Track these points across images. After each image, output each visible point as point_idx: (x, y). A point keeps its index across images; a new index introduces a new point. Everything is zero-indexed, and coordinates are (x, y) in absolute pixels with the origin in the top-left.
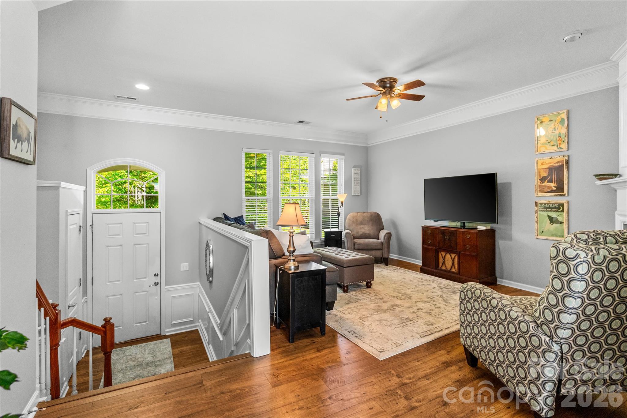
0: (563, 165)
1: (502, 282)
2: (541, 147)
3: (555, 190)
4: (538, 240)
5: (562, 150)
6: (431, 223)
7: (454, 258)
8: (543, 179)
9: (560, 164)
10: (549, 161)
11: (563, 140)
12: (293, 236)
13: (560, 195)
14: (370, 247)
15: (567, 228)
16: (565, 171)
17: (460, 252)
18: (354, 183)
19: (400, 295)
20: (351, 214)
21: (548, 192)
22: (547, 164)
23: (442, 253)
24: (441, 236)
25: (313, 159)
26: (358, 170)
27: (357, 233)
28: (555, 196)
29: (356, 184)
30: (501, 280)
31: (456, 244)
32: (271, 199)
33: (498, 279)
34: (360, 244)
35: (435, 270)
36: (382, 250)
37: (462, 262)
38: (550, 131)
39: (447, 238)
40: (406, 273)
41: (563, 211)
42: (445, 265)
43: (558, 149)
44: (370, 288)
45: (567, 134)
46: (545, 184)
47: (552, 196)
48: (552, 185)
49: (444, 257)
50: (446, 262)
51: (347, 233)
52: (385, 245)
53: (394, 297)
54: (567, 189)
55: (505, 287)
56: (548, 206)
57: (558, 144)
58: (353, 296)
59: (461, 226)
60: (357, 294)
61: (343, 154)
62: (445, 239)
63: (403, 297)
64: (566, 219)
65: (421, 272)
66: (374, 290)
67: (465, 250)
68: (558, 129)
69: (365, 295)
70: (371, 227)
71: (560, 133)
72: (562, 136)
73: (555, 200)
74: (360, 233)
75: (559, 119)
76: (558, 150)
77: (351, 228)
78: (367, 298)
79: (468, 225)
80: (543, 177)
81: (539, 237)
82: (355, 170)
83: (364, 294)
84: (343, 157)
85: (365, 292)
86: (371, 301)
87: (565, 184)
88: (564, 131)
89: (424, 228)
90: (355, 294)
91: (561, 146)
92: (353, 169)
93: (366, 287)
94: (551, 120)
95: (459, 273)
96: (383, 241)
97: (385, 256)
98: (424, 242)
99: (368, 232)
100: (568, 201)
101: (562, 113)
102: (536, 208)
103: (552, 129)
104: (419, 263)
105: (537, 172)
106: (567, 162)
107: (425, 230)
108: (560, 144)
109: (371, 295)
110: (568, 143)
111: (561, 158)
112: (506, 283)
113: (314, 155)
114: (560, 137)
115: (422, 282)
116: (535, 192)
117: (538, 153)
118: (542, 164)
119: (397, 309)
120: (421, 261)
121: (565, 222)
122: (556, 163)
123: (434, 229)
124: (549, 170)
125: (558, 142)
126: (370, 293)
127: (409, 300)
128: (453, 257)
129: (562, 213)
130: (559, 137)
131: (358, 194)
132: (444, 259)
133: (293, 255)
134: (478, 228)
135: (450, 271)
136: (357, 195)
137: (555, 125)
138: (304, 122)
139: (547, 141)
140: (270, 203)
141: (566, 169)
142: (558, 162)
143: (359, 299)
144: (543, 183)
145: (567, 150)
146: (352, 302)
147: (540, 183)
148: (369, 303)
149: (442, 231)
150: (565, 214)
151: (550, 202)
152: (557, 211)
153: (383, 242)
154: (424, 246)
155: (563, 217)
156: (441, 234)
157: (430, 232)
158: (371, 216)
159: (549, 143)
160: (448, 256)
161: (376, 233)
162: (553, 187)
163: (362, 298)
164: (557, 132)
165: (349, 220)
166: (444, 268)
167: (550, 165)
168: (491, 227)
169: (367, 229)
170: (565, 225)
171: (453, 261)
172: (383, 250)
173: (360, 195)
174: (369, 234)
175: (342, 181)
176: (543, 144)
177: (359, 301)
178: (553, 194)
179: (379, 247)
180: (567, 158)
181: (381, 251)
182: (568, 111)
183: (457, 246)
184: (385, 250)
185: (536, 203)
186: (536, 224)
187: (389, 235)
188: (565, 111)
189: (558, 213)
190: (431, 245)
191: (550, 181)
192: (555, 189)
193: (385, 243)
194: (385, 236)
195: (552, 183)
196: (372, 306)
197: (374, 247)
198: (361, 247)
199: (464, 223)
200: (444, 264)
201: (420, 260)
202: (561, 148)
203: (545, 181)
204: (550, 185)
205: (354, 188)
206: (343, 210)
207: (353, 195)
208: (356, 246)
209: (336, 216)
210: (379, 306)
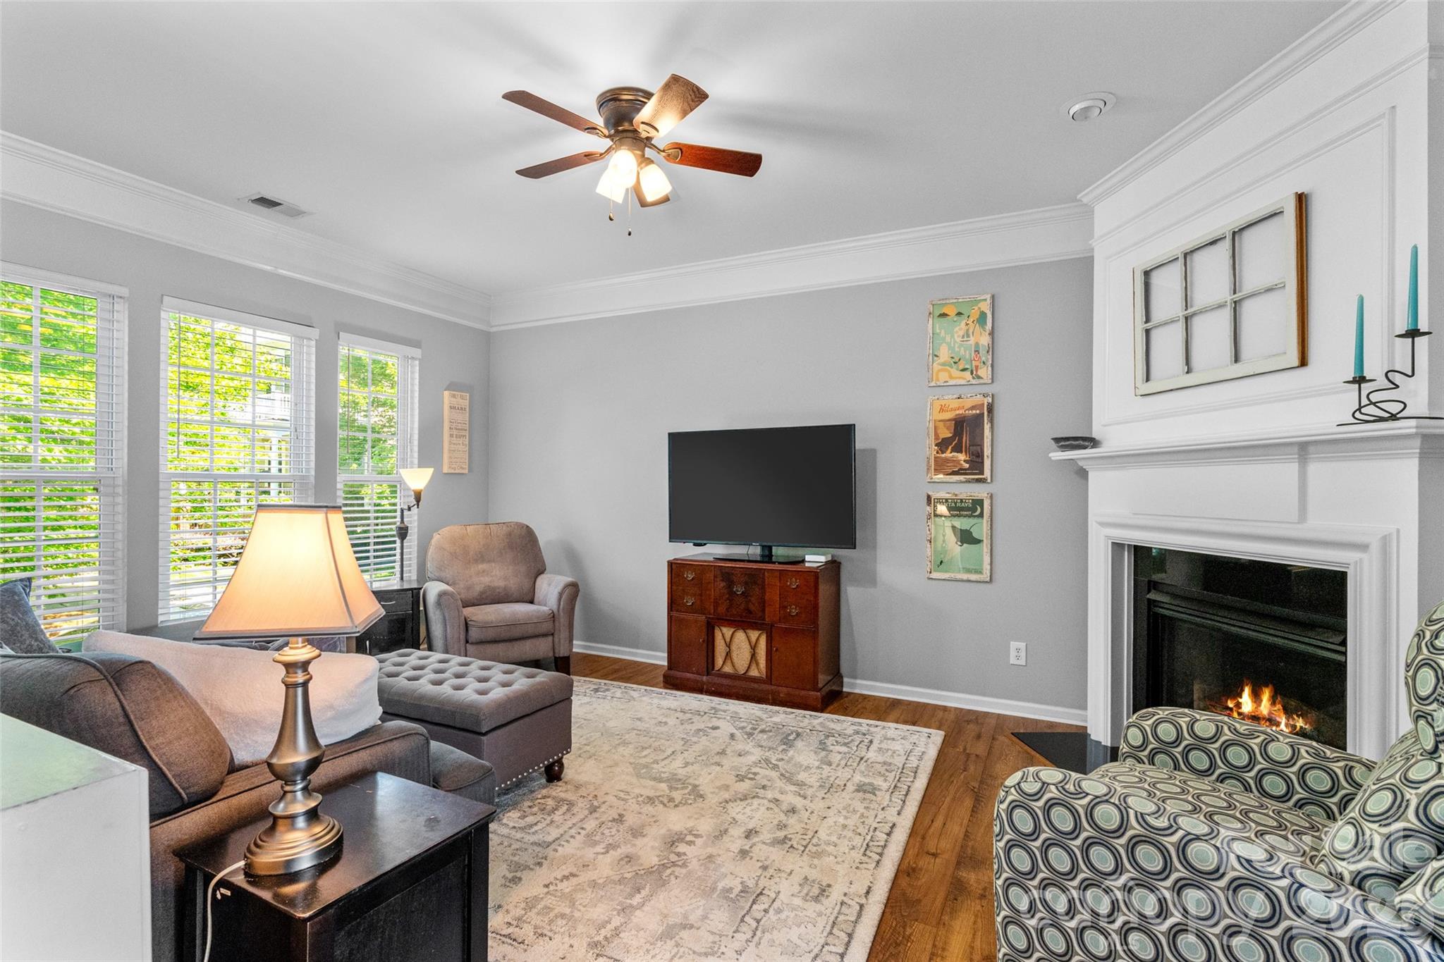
0: (983, 414)
1: (853, 685)
2: (939, 371)
3: (966, 470)
4: (930, 581)
5: (981, 381)
6: (687, 551)
7: (758, 639)
8: (942, 445)
9: (978, 412)
10: (955, 404)
11: (984, 359)
12: (305, 685)
13: (978, 481)
14: (517, 632)
15: (989, 554)
16: (987, 427)
17: (772, 626)
18: (451, 436)
19: (664, 786)
20: (445, 531)
21: (954, 473)
22: (952, 410)
23: (725, 630)
24: (723, 584)
25: (309, 346)
26: (462, 397)
27: (469, 588)
28: (968, 481)
29: (454, 440)
30: (852, 681)
31: (763, 604)
32: (119, 482)
33: (845, 680)
34: (484, 626)
35: (705, 678)
36: (552, 634)
37: (777, 650)
38: (958, 336)
39: (739, 590)
40: (634, 699)
41: (981, 515)
42: (732, 662)
43: (973, 378)
44: (559, 779)
45: (990, 346)
46: (948, 454)
47: (961, 482)
48: (962, 457)
49: (728, 640)
50: (734, 655)
51: (442, 595)
52: (562, 620)
53: (650, 800)
54: (990, 467)
55: (865, 697)
56: (953, 505)
57: (974, 369)
58: (519, 835)
59: (762, 556)
60: (530, 819)
61: (416, 344)
62: (732, 594)
63: (677, 795)
64: (987, 533)
65: (665, 688)
66: (577, 787)
67: (786, 617)
68: (973, 333)
69: (557, 817)
70: (511, 567)
71: (977, 344)
72: (983, 352)
73: (967, 490)
74: (478, 589)
75: (975, 314)
76: (974, 382)
77: (448, 574)
78: (573, 831)
79: (779, 552)
80: (943, 439)
81: (934, 575)
82: (454, 396)
83: (554, 810)
84: (417, 353)
85: (550, 802)
86: (590, 840)
87: (985, 457)
88: (985, 340)
89: (674, 566)
90: (522, 823)
91: (980, 373)
92: (446, 393)
93: (544, 781)
94: (959, 314)
95: (769, 678)
96: (555, 608)
97: (562, 652)
98: (674, 603)
99: (501, 584)
100: (992, 495)
101: (981, 301)
102: (928, 508)
103: (961, 333)
104: (660, 658)
105: (932, 426)
106: (991, 409)
107: (676, 568)
108: (977, 367)
109: (575, 810)
110: (992, 366)
111: (978, 399)
112: (862, 686)
113: (315, 333)
114: (977, 351)
115: (690, 721)
116: (928, 473)
117: (933, 384)
118: (942, 410)
119: (690, 855)
120: (666, 655)
121: (985, 541)
122: (968, 410)
123: (700, 568)
124: (955, 424)
125: (974, 363)
126: (571, 804)
127: (700, 804)
128: (754, 639)
129: (980, 520)
130: (975, 351)
131: (462, 468)
132: (729, 645)
133: (305, 789)
134: (807, 559)
135: (745, 677)
136: (457, 471)
137: (967, 324)
138: (277, 204)
139: (952, 358)
140: (114, 495)
141: (989, 424)
142: (973, 408)
143: (549, 844)
144: (943, 453)
145: (990, 381)
146: (527, 867)
147: (937, 453)
148: (589, 853)
149: (725, 572)
150: (985, 520)
151: (956, 495)
152: (970, 516)
153: (555, 611)
154: (674, 614)
155: (980, 529)
156: (722, 580)
157: (690, 577)
158: (510, 534)
159: (955, 363)
160: (740, 635)
161: (526, 585)
162: (962, 462)
163: (554, 833)
164: (972, 340)
165: (440, 548)
166: (728, 669)
167: (957, 412)
168: (832, 556)
169: (498, 575)
170: (985, 547)
171: (754, 648)
172: (556, 636)
173: (466, 471)
174: (505, 588)
175: (412, 429)
176: (943, 364)
177: (549, 852)
178: (962, 478)
179: (546, 627)
180: (990, 401)
181: (550, 638)
182: (993, 297)
183: (763, 611)
184: (564, 634)
185: (929, 497)
186: (929, 545)
187: (573, 592)
188: (988, 297)
189: (972, 521)
190: (692, 610)
191: (958, 449)
192: (967, 466)
193: (562, 614)
194: (561, 594)
195: (961, 452)
196: (605, 867)
197: (531, 630)
198: (491, 634)
199: (770, 548)
200: (728, 657)
201: (663, 652)
202: (979, 377)
203: (947, 448)
204: (957, 457)
205: (450, 451)
206: (416, 518)
207: (446, 470)
208: (474, 634)
209: (393, 536)
210: (629, 859)
